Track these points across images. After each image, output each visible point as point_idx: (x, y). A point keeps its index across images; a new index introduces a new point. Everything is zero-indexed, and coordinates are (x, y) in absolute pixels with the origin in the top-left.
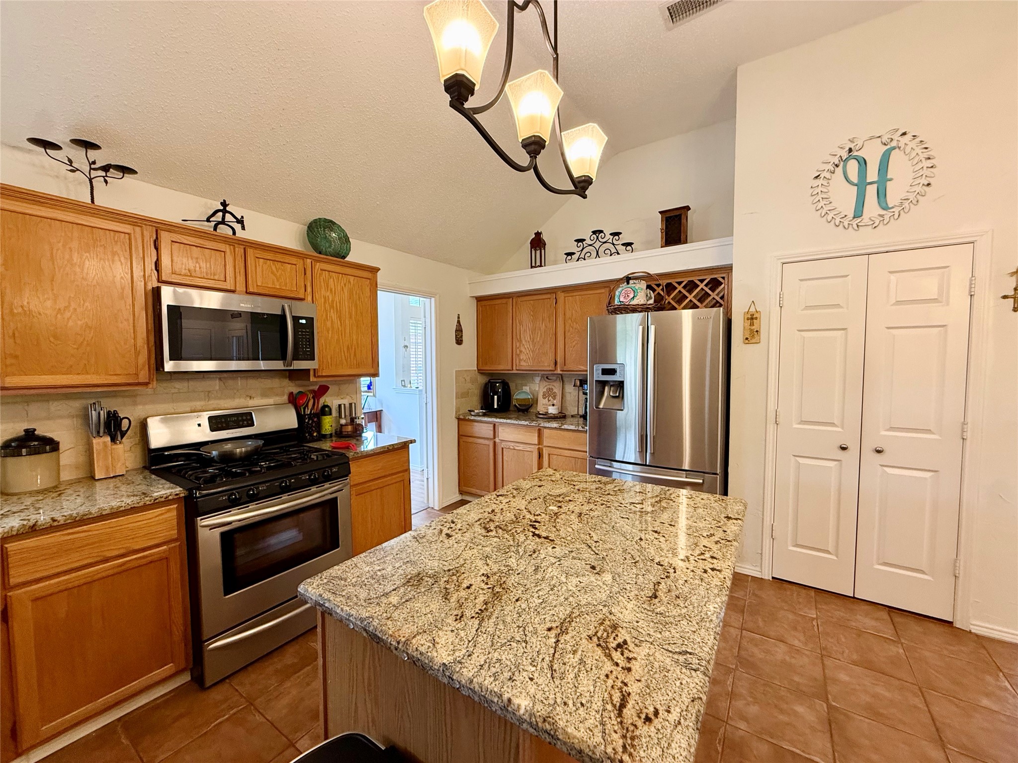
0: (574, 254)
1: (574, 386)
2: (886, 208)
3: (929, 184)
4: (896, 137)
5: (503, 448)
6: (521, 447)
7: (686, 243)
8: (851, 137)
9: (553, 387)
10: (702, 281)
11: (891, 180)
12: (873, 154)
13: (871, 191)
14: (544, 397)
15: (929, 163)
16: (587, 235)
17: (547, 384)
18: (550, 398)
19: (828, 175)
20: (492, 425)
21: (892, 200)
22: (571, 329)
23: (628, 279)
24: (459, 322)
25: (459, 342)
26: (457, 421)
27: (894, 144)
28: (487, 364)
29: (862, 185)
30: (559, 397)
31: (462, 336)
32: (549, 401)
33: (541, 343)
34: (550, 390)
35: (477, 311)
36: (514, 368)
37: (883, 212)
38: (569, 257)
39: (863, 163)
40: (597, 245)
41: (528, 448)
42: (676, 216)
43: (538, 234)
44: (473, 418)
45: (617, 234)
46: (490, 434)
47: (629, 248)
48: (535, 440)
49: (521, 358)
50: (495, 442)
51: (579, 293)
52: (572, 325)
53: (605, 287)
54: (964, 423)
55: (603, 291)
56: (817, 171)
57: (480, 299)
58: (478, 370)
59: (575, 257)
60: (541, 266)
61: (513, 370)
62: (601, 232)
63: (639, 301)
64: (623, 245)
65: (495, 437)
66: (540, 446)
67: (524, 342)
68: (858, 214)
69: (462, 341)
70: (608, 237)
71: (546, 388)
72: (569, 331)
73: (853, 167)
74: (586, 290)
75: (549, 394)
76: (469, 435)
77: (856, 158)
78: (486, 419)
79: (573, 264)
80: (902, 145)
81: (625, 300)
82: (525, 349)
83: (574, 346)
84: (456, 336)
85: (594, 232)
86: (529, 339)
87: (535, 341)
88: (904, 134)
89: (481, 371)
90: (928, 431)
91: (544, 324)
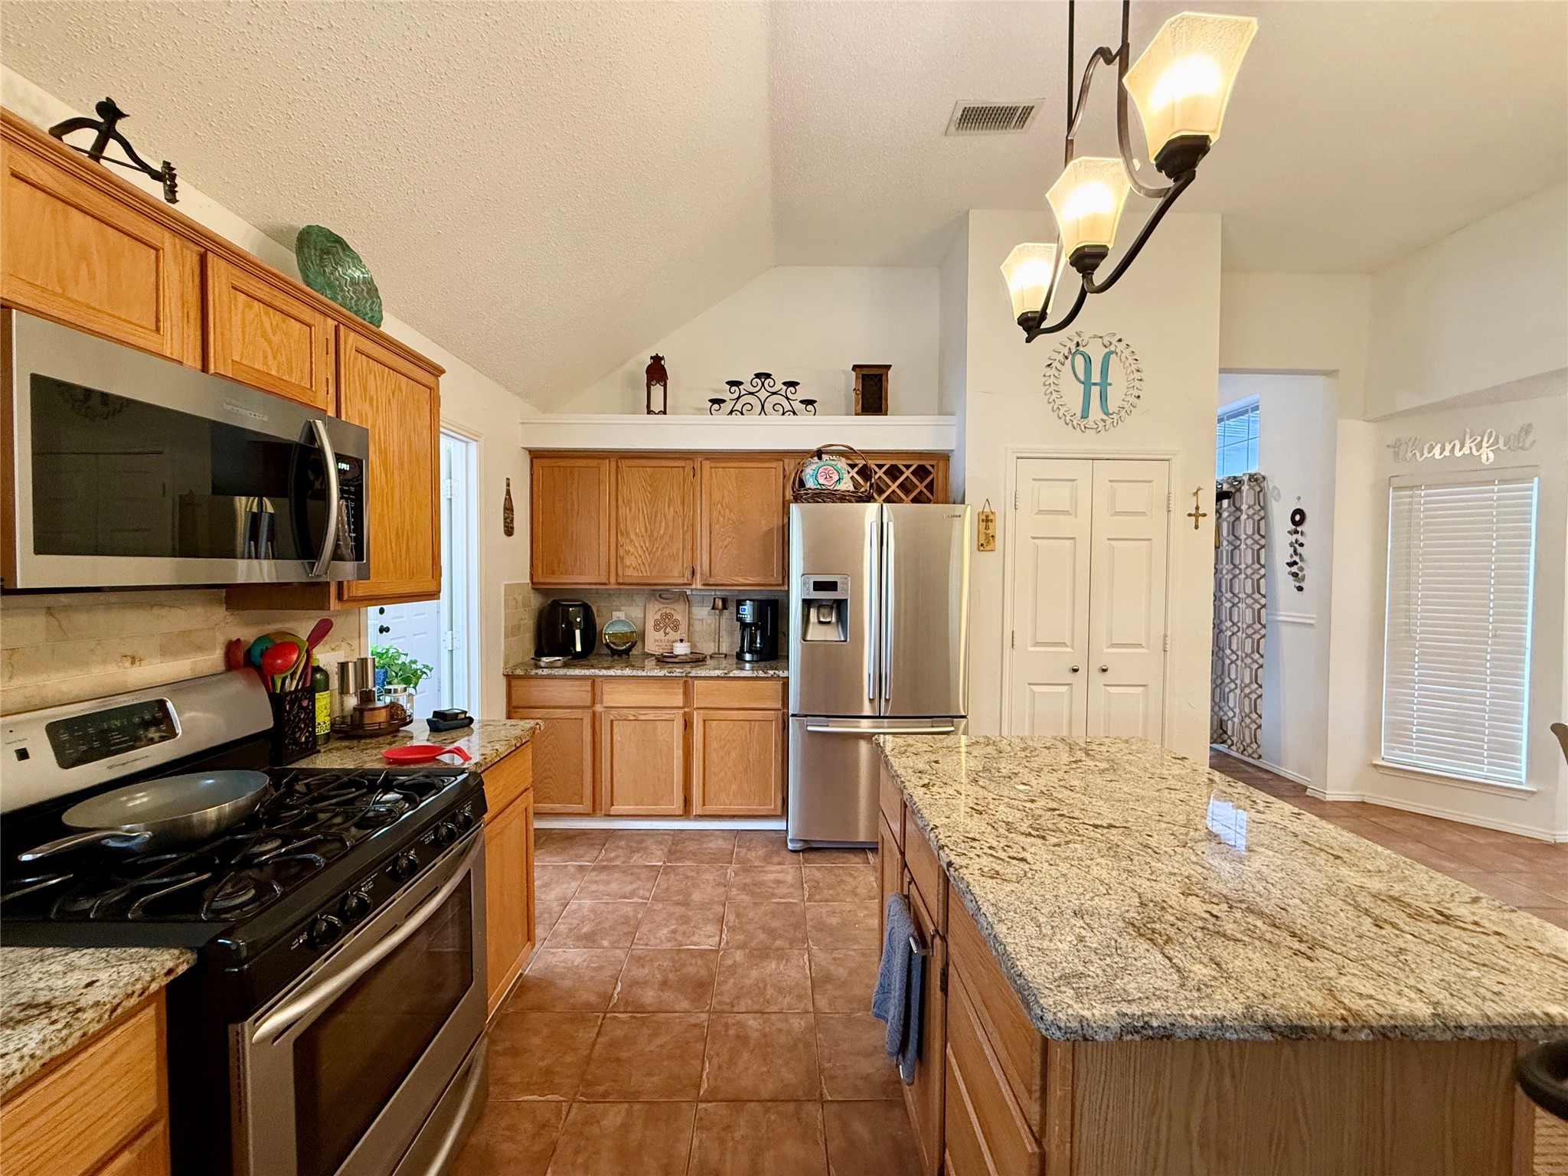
0: (724, 401)
1: (713, 608)
2: (1107, 414)
3: (1139, 397)
4: (1114, 341)
5: (612, 721)
6: (651, 715)
7: (886, 414)
8: (1078, 330)
10: (908, 467)
11: (1110, 385)
12: (1096, 353)
13: (1095, 391)
14: (657, 627)
15: (1137, 375)
16: (746, 376)
17: (662, 606)
18: (668, 630)
19: (1059, 366)
20: (589, 682)
21: (1112, 407)
22: (721, 519)
23: (819, 454)
24: (508, 493)
25: (509, 531)
26: (505, 679)
27: (1112, 348)
29: (1087, 384)
30: (683, 627)
31: (512, 520)
32: (666, 634)
33: (667, 538)
34: (667, 616)
35: (532, 475)
36: (613, 580)
37: (1105, 417)
38: (716, 406)
39: (1088, 361)
40: (763, 394)
41: (665, 715)
42: (876, 376)
43: (657, 359)
45: (793, 384)
46: (587, 699)
47: (810, 407)
48: (679, 700)
49: (628, 563)
50: (594, 713)
51: (734, 465)
52: (722, 512)
53: (777, 460)
54: (1165, 636)
55: (774, 465)
56: (1049, 359)
57: (536, 455)
58: (532, 583)
59: (727, 407)
60: (665, 413)
61: (609, 583)
62: (768, 376)
63: (847, 485)
64: (802, 402)
65: (594, 703)
66: (687, 710)
67: (633, 536)
68: (1085, 416)
69: (512, 528)
70: (779, 386)
71: (660, 613)
72: (718, 522)
73: (1079, 361)
74: (747, 460)
75: (666, 623)
76: (535, 704)
77: (1083, 354)
78: (577, 672)
79: (721, 418)
80: (1118, 351)
81: (826, 483)
82: (636, 547)
83: (726, 547)
84: (505, 519)
85: (758, 376)
86: (643, 530)
87: (655, 534)
88: (1120, 340)
89: (537, 587)
90: (1140, 646)
91: (672, 509)
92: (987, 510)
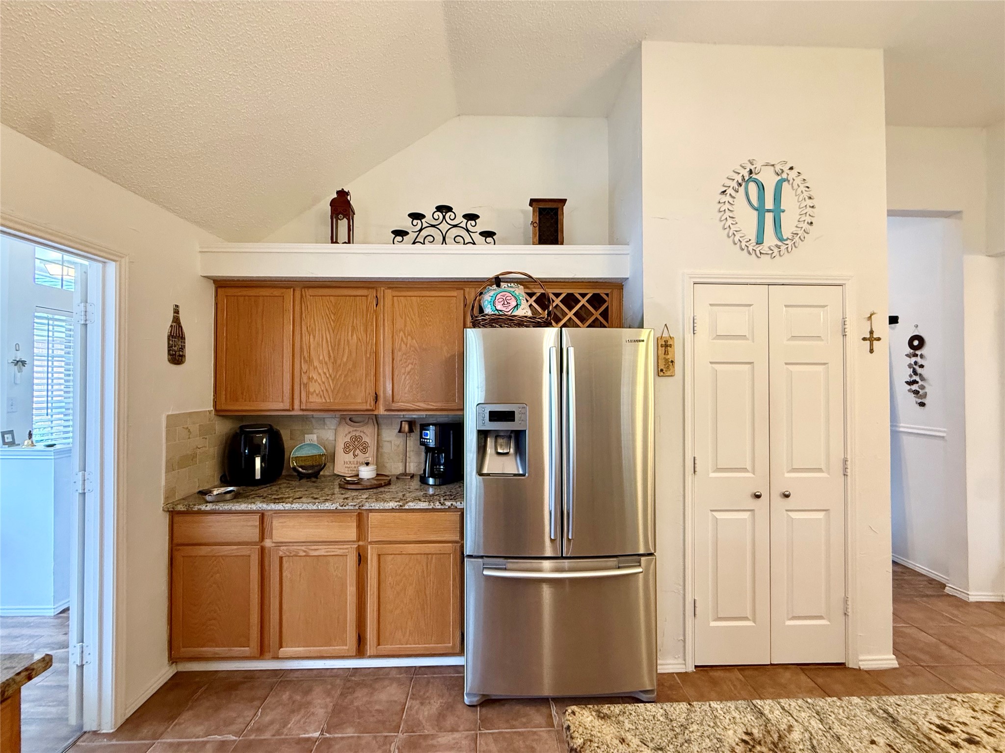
0: (406, 233)
1: (400, 431)
2: (781, 239)
3: (811, 223)
4: (786, 169)
5: (281, 558)
6: (322, 551)
7: (562, 244)
8: (751, 158)
9: (362, 434)
10: (583, 296)
11: (783, 211)
12: (769, 180)
13: (769, 217)
14: (347, 449)
15: (809, 203)
16: (428, 210)
17: (351, 429)
18: (358, 452)
19: (733, 193)
20: (257, 517)
21: (786, 233)
22: (403, 346)
23: (497, 281)
24: (176, 320)
25: (176, 357)
26: (167, 515)
27: (784, 176)
28: (237, 400)
29: (761, 211)
30: (372, 450)
31: (183, 348)
32: (355, 456)
33: (350, 366)
34: (357, 439)
35: (216, 304)
36: (296, 406)
37: (779, 243)
38: (399, 238)
39: (761, 188)
40: (444, 227)
41: (337, 550)
42: (552, 209)
43: (343, 195)
44: (209, 507)
45: (471, 217)
46: (254, 533)
47: (489, 240)
48: (351, 533)
49: (312, 390)
50: (263, 549)
51: (416, 293)
52: (405, 339)
53: (458, 289)
54: (845, 461)
55: (454, 293)
56: (724, 186)
57: (222, 285)
58: (216, 410)
59: (412, 236)
60: (349, 242)
61: (293, 409)
62: (449, 209)
63: (525, 311)
64: (482, 234)
65: (262, 538)
66: (361, 543)
67: (316, 363)
68: (759, 242)
69: (183, 356)
70: (460, 219)
71: (350, 436)
72: (400, 350)
73: (753, 188)
74: (427, 289)
75: (355, 445)
76: (195, 542)
77: (756, 181)
78: (243, 506)
79: (405, 246)
80: (790, 178)
81: (504, 309)
82: (320, 374)
83: (409, 373)
84: (170, 347)
85: (440, 209)
86: (327, 359)
87: (339, 362)
88: (791, 168)
89: (220, 412)
90: (820, 470)
91: (355, 336)
92: (665, 335)
